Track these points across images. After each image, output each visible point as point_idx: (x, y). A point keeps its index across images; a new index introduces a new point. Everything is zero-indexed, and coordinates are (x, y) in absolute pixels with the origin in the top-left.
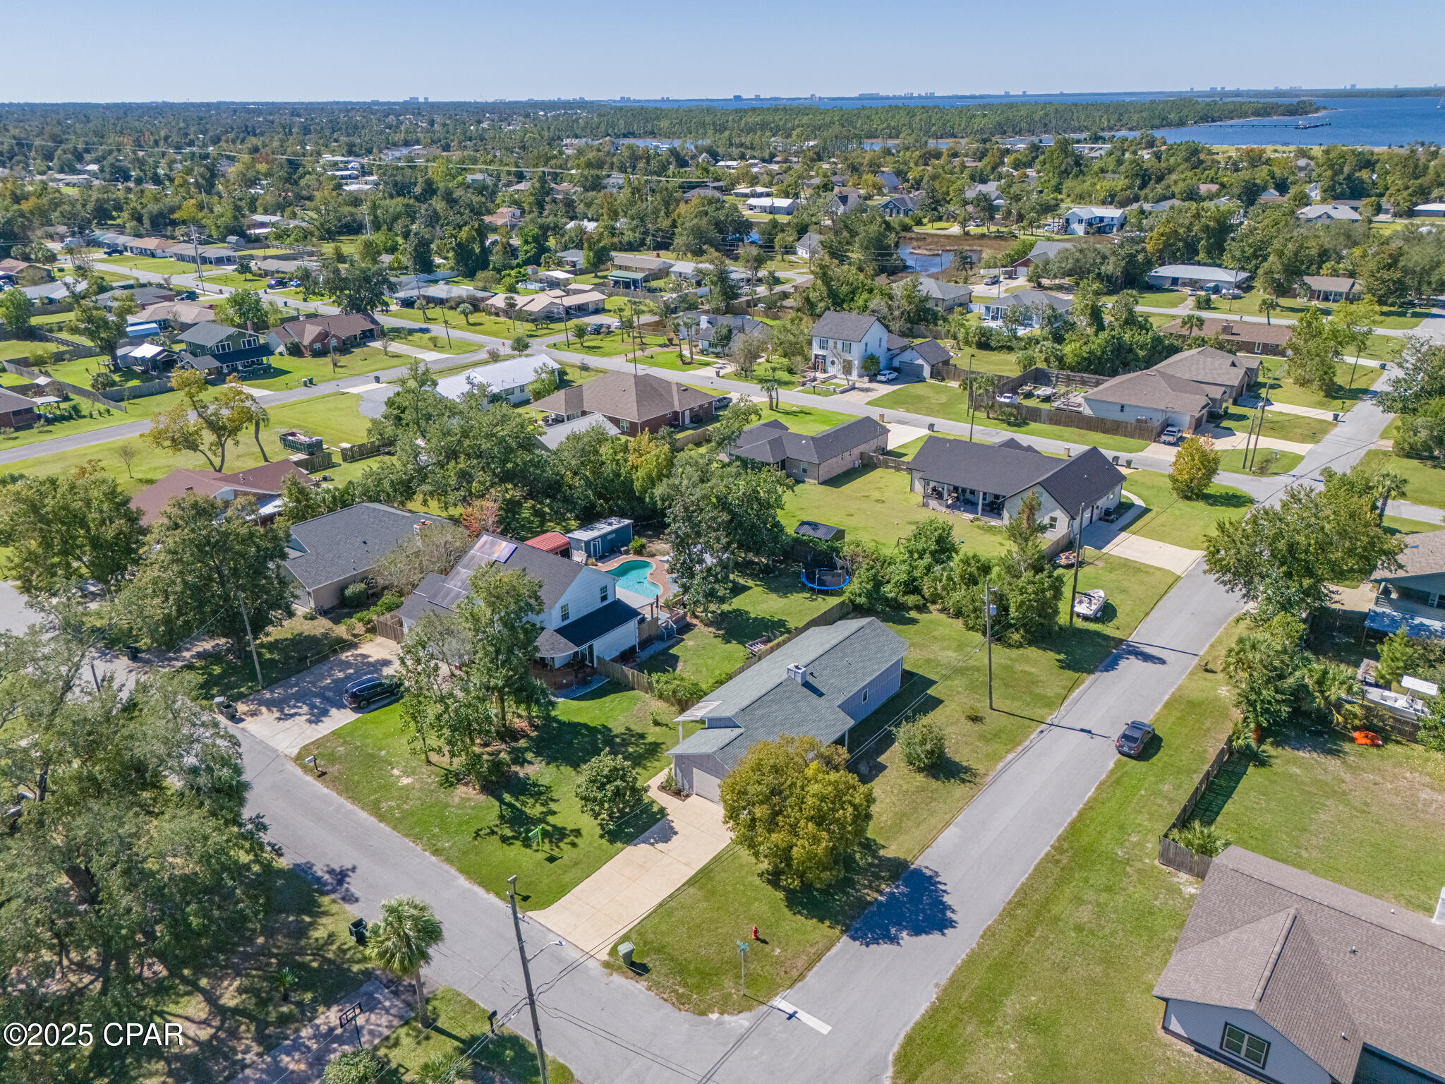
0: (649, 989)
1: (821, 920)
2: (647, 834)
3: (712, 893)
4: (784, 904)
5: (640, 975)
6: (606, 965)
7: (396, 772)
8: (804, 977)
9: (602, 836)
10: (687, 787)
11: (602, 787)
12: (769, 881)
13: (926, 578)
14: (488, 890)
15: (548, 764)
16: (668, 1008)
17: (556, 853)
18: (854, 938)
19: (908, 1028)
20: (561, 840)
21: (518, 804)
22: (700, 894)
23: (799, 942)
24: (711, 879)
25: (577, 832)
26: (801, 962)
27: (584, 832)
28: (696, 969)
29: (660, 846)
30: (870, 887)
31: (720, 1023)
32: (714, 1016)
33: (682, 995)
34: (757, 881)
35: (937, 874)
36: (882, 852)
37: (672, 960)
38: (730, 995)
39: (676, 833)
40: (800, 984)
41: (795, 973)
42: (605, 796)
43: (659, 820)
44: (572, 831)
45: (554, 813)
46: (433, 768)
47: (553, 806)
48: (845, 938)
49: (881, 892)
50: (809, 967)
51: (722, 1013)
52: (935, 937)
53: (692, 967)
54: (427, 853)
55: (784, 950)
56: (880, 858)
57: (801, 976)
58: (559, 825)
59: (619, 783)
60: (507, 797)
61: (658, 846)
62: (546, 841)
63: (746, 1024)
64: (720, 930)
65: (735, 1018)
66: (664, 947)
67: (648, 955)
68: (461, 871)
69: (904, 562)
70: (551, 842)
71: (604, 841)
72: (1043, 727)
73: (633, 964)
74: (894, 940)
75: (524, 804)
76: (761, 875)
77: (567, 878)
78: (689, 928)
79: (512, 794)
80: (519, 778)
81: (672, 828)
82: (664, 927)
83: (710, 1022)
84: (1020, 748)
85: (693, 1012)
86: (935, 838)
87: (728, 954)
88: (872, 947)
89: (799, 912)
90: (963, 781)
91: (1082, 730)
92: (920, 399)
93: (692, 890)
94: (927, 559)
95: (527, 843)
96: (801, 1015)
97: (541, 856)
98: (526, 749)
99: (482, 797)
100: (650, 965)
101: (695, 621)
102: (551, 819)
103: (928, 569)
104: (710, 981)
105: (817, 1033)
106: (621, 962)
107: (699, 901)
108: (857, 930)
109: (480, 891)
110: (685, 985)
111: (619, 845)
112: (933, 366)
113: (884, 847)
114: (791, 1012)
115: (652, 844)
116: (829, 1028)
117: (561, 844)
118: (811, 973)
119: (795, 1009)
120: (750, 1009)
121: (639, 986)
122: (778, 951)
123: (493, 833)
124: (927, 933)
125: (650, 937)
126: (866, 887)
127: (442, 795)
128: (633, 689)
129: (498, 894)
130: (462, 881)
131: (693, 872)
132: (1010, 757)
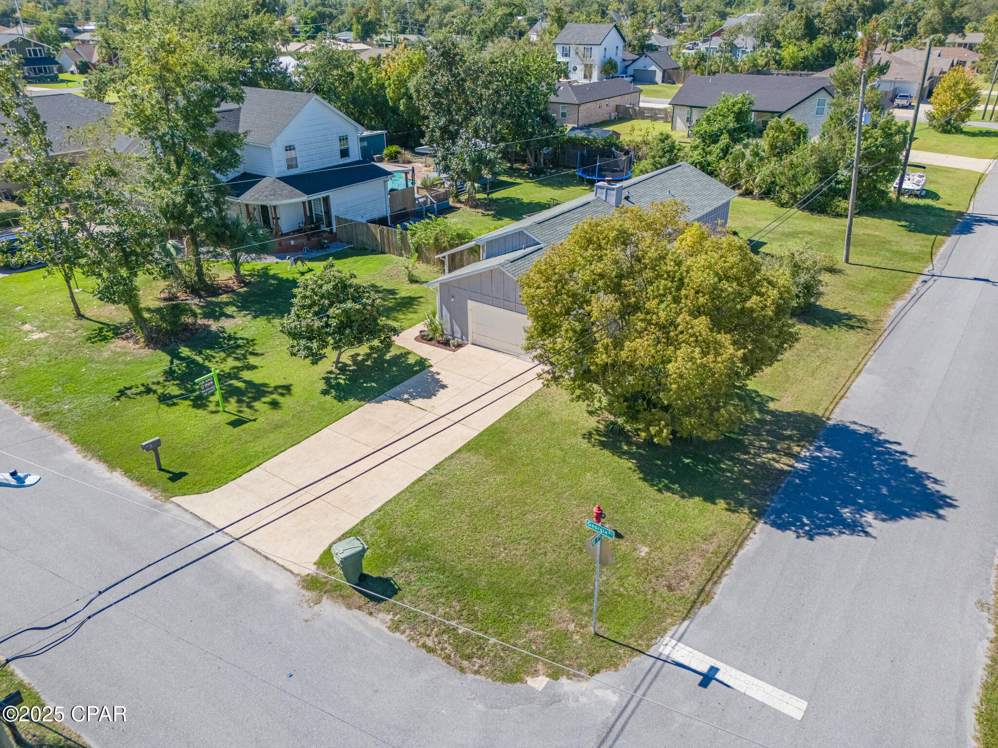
0: (395, 627)
1: (710, 498)
2: (397, 388)
3: (511, 461)
4: (637, 476)
5: (379, 601)
6: (311, 583)
7: (27, 327)
8: (709, 596)
9: (325, 392)
10: (458, 334)
11: (321, 313)
12: (603, 445)
13: (723, 162)
14: (112, 467)
15: (255, 317)
16: (436, 667)
17: (247, 413)
18: (783, 527)
19: (975, 696)
20: (256, 399)
21: (199, 359)
22: (488, 464)
23: (680, 535)
24: (506, 442)
25: (287, 389)
26: (695, 568)
27: (294, 389)
28: (491, 585)
29: (419, 402)
30: (773, 449)
31: (553, 700)
32: (539, 683)
33: (466, 639)
34: (584, 444)
35: (876, 430)
36: (772, 406)
37: (442, 570)
38: (566, 634)
39: (444, 387)
40: (705, 610)
41: (689, 590)
42: (327, 325)
43: (417, 372)
44: (276, 388)
45: (253, 368)
46: (84, 322)
47: (252, 360)
48: (762, 528)
49: (796, 457)
50: (715, 574)
51: (555, 675)
52: (924, 523)
53: (483, 582)
54: (28, 419)
55: (654, 548)
56: (772, 413)
57: (702, 596)
58: (258, 381)
59: (349, 305)
60: (185, 351)
61: (413, 402)
62: (233, 400)
63: (613, 698)
64: (530, 517)
65: (584, 685)
66: (426, 547)
67: (395, 563)
68: (74, 441)
69: (695, 148)
70: (239, 401)
71: (328, 398)
72: (922, 278)
73: (363, 581)
74: (855, 527)
75: (208, 358)
76: (588, 436)
77: (256, 447)
78: (473, 515)
79: (192, 347)
80: (210, 332)
81: (437, 381)
82: (425, 514)
83: (531, 697)
84: (908, 296)
85: (492, 675)
86: (846, 388)
87: (551, 556)
88: (821, 540)
89: (668, 489)
90: (852, 327)
91: (975, 279)
92: (657, 92)
93: (474, 459)
94: (724, 140)
95: (200, 402)
96: (726, 673)
97: (222, 418)
98: (227, 304)
99: (148, 351)
100: (399, 582)
101: (458, 205)
102: (246, 375)
103: (726, 151)
104: (522, 608)
105: (778, 715)
106: (339, 577)
107: (488, 473)
108: (778, 513)
109: (99, 469)
110: (472, 618)
111: (352, 402)
112: (664, 72)
113: (772, 399)
114: (704, 669)
115: (406, 401)
116: (804, 705)
117: (257, 405)
118: (719, 589)
119: (711, 662)
120: (613, 664)
121: (374, 622)
122: (644, 551)
123: (149, 391)
124: (910, 516)
125: (401, 530)
126: (767, 450)
127: (87, 350)
128: (383, 252)
129: (128, 473)
130: (74, 455)
131: (476, 433)
132: (900, 304)
